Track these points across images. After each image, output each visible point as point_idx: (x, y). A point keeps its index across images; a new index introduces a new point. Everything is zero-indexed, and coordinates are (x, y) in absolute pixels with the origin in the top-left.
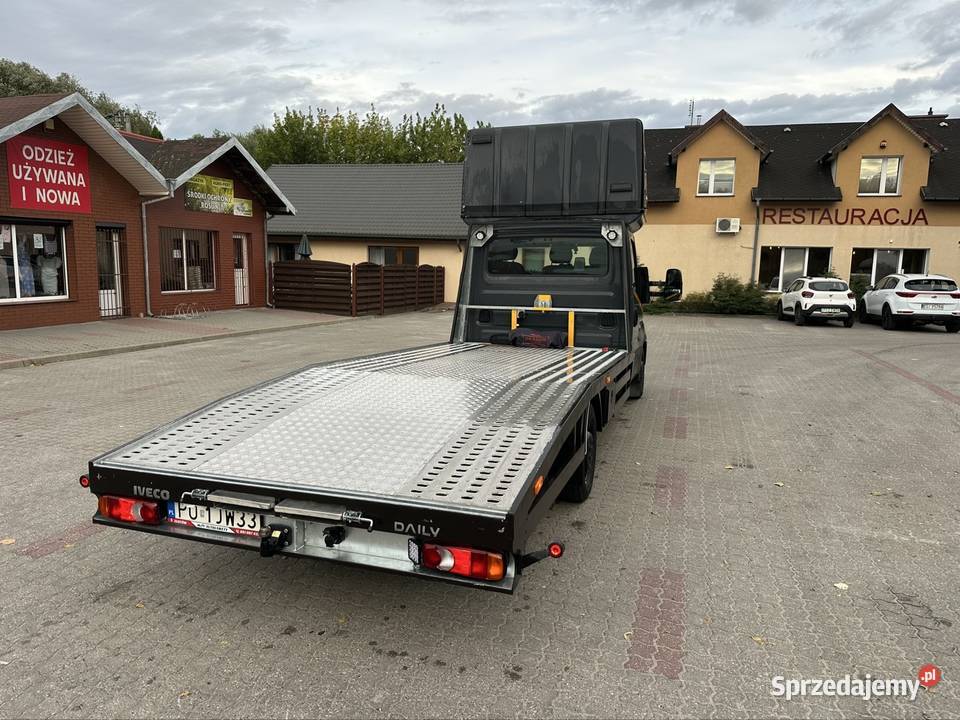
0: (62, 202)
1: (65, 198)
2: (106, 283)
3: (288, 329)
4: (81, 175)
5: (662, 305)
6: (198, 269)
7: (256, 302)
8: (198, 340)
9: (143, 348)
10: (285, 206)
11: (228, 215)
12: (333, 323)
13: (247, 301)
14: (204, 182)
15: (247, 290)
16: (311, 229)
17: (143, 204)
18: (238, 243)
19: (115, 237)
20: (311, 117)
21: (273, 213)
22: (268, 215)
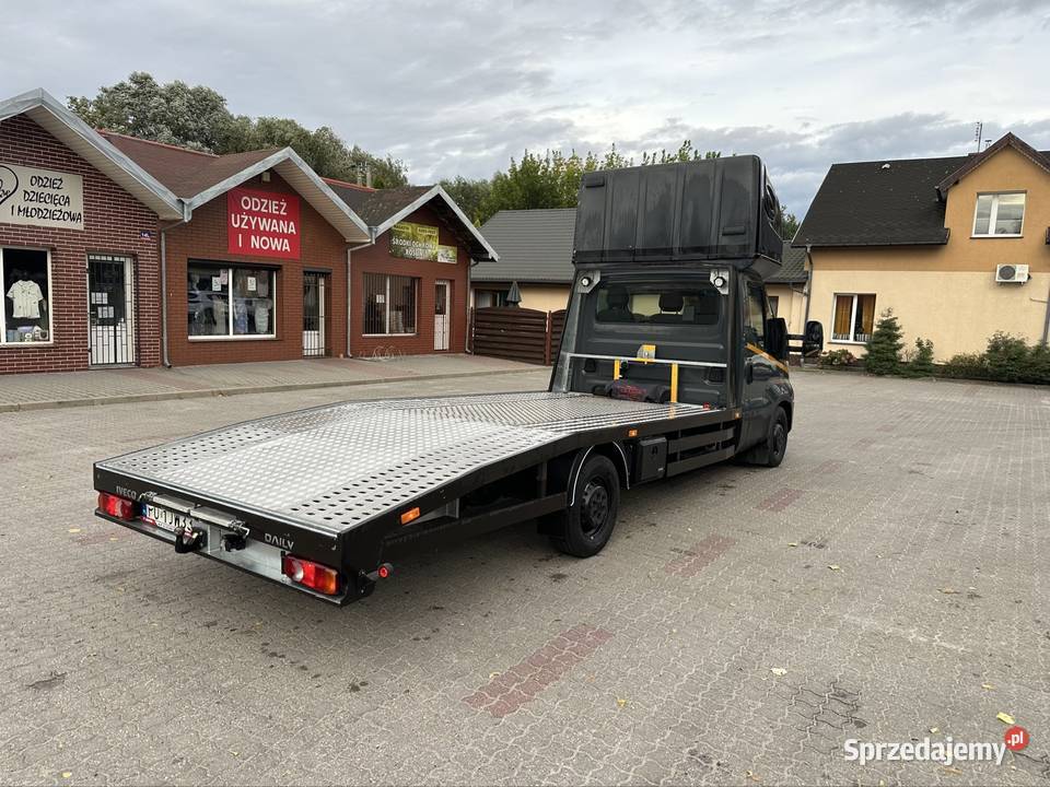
0: (274, 248)
1: (276, 245)
2: (310, 325)
3: (472, 375)
4: (292, 223)
5: (918, 367)
6: (400, 313)
7: (456, 348)
8: (380, 381)
9: (325, 386)
10: (487, 253)
11: (432, 262)
12: (522, 371)
13: (447, 347)
14: (409, 229)
15: (447, 335)
16: (524, 276)
17: (349, 251)
18: (440, 289)
19: (322, 282)
20: (547, 161)
21: (478, 260)
22: (473, 262)
